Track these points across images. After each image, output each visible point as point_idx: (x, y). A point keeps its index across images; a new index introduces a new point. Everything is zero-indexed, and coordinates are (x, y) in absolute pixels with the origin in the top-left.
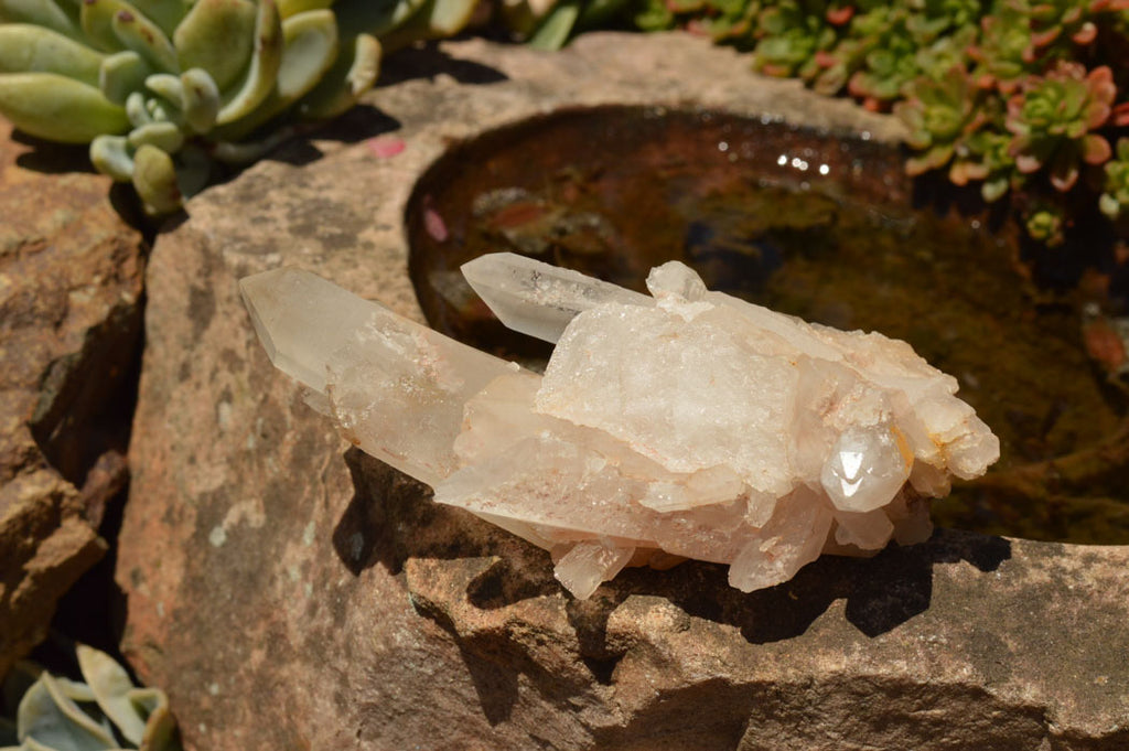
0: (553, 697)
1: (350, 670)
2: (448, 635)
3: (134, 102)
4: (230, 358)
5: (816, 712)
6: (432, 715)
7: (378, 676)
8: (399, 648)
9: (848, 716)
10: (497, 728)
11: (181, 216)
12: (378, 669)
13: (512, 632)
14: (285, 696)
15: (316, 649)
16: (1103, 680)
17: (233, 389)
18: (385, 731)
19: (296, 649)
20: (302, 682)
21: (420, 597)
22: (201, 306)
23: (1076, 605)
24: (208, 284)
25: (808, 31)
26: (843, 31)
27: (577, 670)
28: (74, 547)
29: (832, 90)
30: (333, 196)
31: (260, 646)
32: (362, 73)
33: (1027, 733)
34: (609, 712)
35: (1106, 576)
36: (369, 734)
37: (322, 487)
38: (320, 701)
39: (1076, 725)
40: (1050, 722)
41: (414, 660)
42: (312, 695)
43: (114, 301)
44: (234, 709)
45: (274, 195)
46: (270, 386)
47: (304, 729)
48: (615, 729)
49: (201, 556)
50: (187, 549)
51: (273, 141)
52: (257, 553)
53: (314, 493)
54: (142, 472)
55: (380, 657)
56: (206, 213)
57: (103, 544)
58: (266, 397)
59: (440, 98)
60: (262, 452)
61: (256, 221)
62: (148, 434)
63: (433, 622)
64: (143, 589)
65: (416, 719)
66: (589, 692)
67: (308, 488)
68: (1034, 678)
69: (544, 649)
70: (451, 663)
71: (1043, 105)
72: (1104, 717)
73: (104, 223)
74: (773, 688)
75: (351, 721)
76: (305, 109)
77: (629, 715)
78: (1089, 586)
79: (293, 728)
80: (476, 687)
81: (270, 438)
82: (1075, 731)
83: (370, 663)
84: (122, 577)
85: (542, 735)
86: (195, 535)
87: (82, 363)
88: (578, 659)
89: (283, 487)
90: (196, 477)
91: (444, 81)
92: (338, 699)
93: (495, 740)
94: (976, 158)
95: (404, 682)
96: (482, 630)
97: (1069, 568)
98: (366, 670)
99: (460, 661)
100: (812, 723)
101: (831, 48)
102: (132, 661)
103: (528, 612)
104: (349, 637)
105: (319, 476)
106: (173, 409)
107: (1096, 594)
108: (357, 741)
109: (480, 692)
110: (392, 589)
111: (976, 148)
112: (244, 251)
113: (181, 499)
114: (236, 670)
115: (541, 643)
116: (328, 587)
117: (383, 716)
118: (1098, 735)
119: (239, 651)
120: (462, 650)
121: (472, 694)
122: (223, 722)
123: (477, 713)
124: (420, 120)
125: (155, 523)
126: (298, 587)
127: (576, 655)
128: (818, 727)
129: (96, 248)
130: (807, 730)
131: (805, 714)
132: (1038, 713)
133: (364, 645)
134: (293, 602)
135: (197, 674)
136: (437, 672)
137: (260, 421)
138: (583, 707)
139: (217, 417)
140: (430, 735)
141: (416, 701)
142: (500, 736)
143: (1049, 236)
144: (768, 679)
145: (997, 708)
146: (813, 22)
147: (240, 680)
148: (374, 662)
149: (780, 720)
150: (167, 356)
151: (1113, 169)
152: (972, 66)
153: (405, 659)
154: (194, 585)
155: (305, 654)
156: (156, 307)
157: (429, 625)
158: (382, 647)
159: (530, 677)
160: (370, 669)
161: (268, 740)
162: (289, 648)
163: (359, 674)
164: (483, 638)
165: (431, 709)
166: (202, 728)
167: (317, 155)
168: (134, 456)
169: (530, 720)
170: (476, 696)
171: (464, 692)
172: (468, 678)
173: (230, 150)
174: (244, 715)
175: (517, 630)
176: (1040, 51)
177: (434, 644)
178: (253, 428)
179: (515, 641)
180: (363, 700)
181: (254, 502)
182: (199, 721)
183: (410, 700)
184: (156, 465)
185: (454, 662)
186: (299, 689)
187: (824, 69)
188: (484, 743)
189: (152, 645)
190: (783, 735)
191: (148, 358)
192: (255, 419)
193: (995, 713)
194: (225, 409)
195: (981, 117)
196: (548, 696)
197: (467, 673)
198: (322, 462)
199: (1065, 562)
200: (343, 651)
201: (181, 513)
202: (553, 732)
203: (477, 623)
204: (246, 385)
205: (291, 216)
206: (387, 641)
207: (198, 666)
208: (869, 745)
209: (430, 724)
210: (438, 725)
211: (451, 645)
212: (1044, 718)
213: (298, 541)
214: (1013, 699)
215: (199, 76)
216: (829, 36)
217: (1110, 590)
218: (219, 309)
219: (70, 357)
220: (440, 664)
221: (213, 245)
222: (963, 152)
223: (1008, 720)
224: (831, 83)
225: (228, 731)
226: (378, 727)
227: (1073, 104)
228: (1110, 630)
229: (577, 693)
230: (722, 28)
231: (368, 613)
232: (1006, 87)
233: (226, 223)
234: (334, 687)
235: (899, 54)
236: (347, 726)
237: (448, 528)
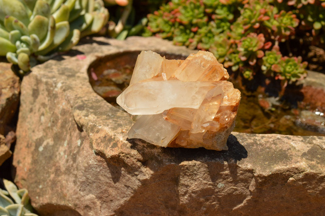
0: (130, 173)
1: (78, 173)
2: (103, 160)
3: (18, 43)
4: (44, 105)
5: (197, 173)
6: (99, 182)
7: (85, 173)
8: (91, 165)
9: (204, 174)
10: (116, 184)
11: (30, 71)
12: (85, 171)
13: (120, 156)
14: (60, 184)
15: (68, 171)
16: (267, 163)
17: (45, 112)
18: (87, 189)
19: (63, 172)
20: (64, 180)
21: (97, 150)
22: (35, 93)
23: (260, 147)
24: (38, 87)
25: (186, 34)
26: (195, 33)
27: (137, 164)
28: (3, 152)
29: (193, 48)
30: (69, 67)
31: (53, 173)
32: (75, 38)
33: (249, 177)
34: (145, 175)
35: (267, 140)
36: (82, 190)
37: (69, 131)
38: (69, 183)
39: (261, 173)
40: (254, 173)
41: (94, 167)
42: (67, 182)
43: (13, 92)
44: (46, 191)
45: (54, 67)
46: (54, 110)
47: (65, 191)
48: (146, 180)
49: (36, 154)
50: (33, 154)
51: (52, 56)
52: (52, 151)
53: (67, 133)
54: (20, 136)
55: (86, 168)
56: (36, 71)
57: (11, 152)
58: (54, 113)
59: (94, 48)
60: (52, 126)
61: (49, 72)
62: (21, 127)
63: (100, 156)
64: (21, 165)
65: (95, 184)
66: (140, 170)
67: (65, 133)
68: (250, 163)
69: (128, 159)
70: (104, 167)
71: (247, 43)
72: (268, 171)
73: (10, 74)
74: (186, 166)
75: (78, 187)
76: (60, 49)
77: (150, 176)
78: (263, 143)
79: (62, 192)
80: (111, 173)
81: (54, 123)
82: (261, 175)
83: (83, 170)
84: (15, 163)
85: (128, 185)
86: (35, 150)
87: (5, 107)
88: (137, 161)
89: (58, 134)
90: (35, 135)
91: (95, 45)
92: (75, 182)
93: (115, 188)
94: (230, 60)
95: (92, 174)
96: (113, 156)
97: (258, 139)
98: (82, 172)
99: (107, 166)
100: (196, 176)
101: (193, 37)
102: (17, 184)
103: (124, 150)
104: (78, 165)
105: (68, 128)
106: (28, 120)
107: (265, 145)
108: (79, 192)
109: (112, 175)
110: (89, 150)
111: (230, 57)
112: (47, 78)
113: (31, 141)
114: (47, 180)
115: (128, 158)
116: (71, 154)
117: (86, 184)
118: (266, 175)
119: (47, 176)
120: (107, 163)
121: (109, 175)
122: (43, 194)
123: (111, 181)
124: (89, 53)
125: (24, 148)
126: (63, 157)
127: (137, 160)
128: (197, 177)
129: (8, 79)
130: (194, 178)
131: (194, 174)
132: (251, 171)
133: (82, 166)
134: (62, 160)
135: (36, 184)
136: (100, 170)
137: (52, 119)
138: (138, 174)
139: (40, 120)
140: (99, 188)
141: (95, 179)
142: (117, 186)
143: (249, 77)
144: (185, 164)
145: (241, 170)
146: (188, 31)
147: (47, 183)
148: (84, 169)
149: (188, 176)
150: (26, 107)
151: (264, 58)
152: (229, 38)
153: (92, 167)
154: (35, 162)
155: (65, 172)
156: (24, 95)
157: (99, 158)
158: (86, 165)
159: (124, 168)
160: (83, 171)
161: (55, 196)
162: (61, 172)
163: (80, 174)
164: (113, 158)
165: (99, 181)
166: (37, 198)
167: (63, 59)
168: (18, 133)
169: (124, 181)
170: (110, 176)
171: (107, 175)
172: (108, 171)
173: (41, 57)
174: (49, 191)
175: (122, 155)
176: (246, 31)
177: (100, 163)
178: (50, 121)
179: (121, 158)
180: (81, 180)
181: (50, 139)
182: (36, 196)
183: (93, 179)
184: (24, 134)
185: (105, 167)
186: (64, 182)
187: (191, 43)
188: (112, 189)
189: (24, 179)
190: (188, 180)
191: (21, 108)
192: (51, 118)
193: (241, 172)
194: (42, 118)
195: (231, 50)
196: (129, 173)
197: (108, 170)
198: (69, 125)
199: (256, 138)
200: (76, 169)
201: (31, 145)
202: (130, 183)
203: (111, 154)
204: (48, 110)
205: (59, 71)
206: (88, 163)
207: (36, 182)
208: (210, 182)
209: (98, 185)
210: (100, 185)
211: (104, 162)
212: (253, 172)
213: (63, 146)
214: (245, 168)
215: (34, 36)
216: (192, 34)
217: (268, 143)
218: (40, 93)
219: (2, 105)
220: (101, 168)
221: (39, 77)
222: (227, 59)
223: (244, 174)
224: (193, 46)
225: (44, 196)
226: (85, 188)
227: (254, 43)
228: (268, 152)
229: (137, 171)
230: (165, 35)
231: (82, 157)
232: (237, 41)
233: (42, 72)
234: (73, 179)
235: (210, 38)
236: (77, 188)
237: (103, 133)
